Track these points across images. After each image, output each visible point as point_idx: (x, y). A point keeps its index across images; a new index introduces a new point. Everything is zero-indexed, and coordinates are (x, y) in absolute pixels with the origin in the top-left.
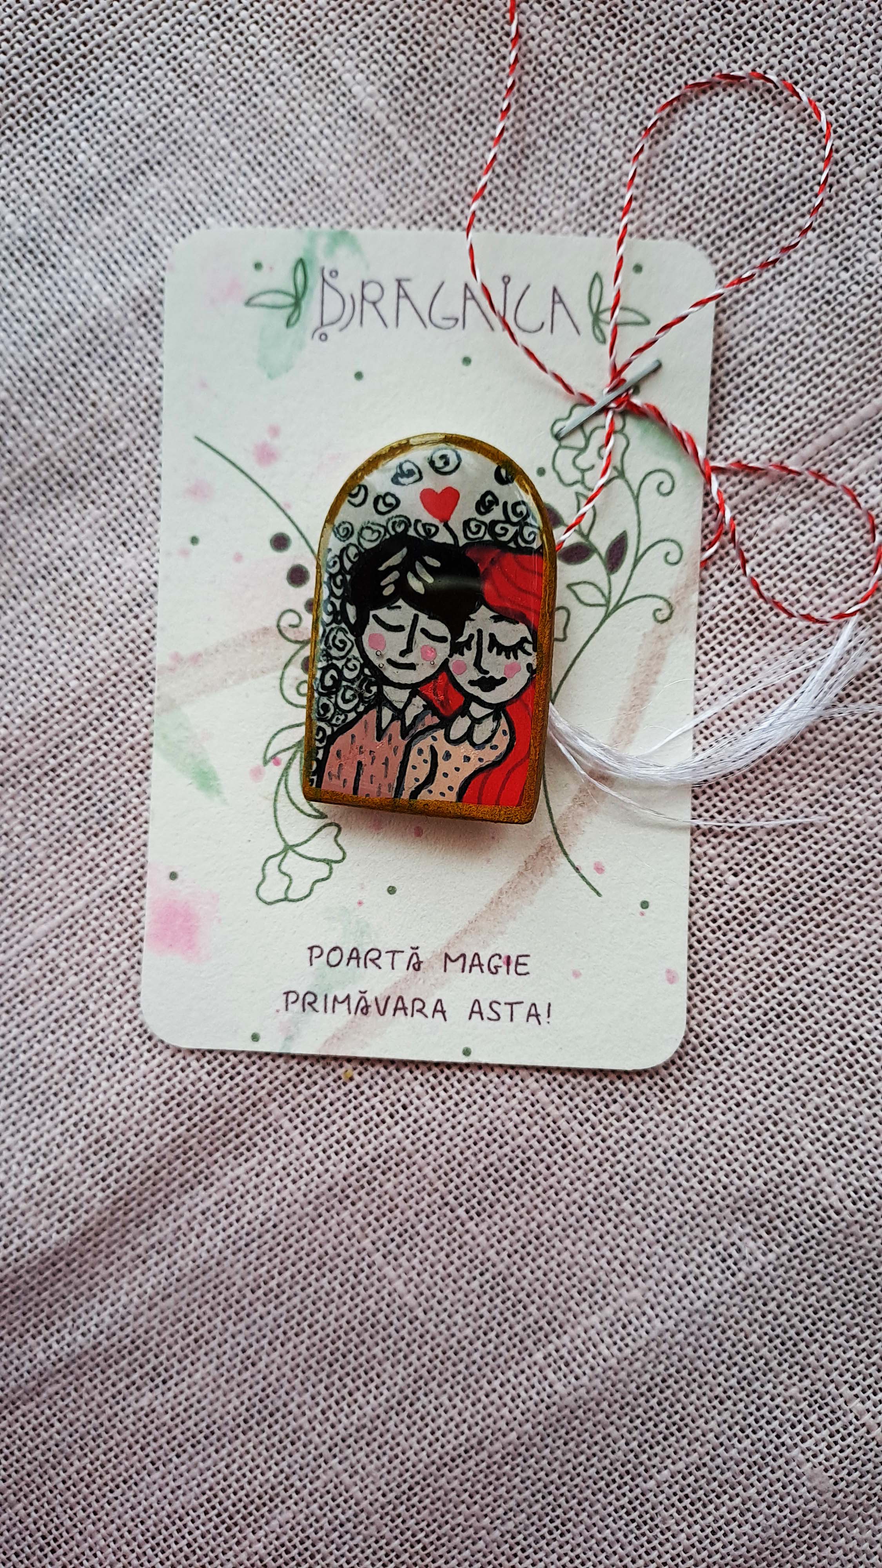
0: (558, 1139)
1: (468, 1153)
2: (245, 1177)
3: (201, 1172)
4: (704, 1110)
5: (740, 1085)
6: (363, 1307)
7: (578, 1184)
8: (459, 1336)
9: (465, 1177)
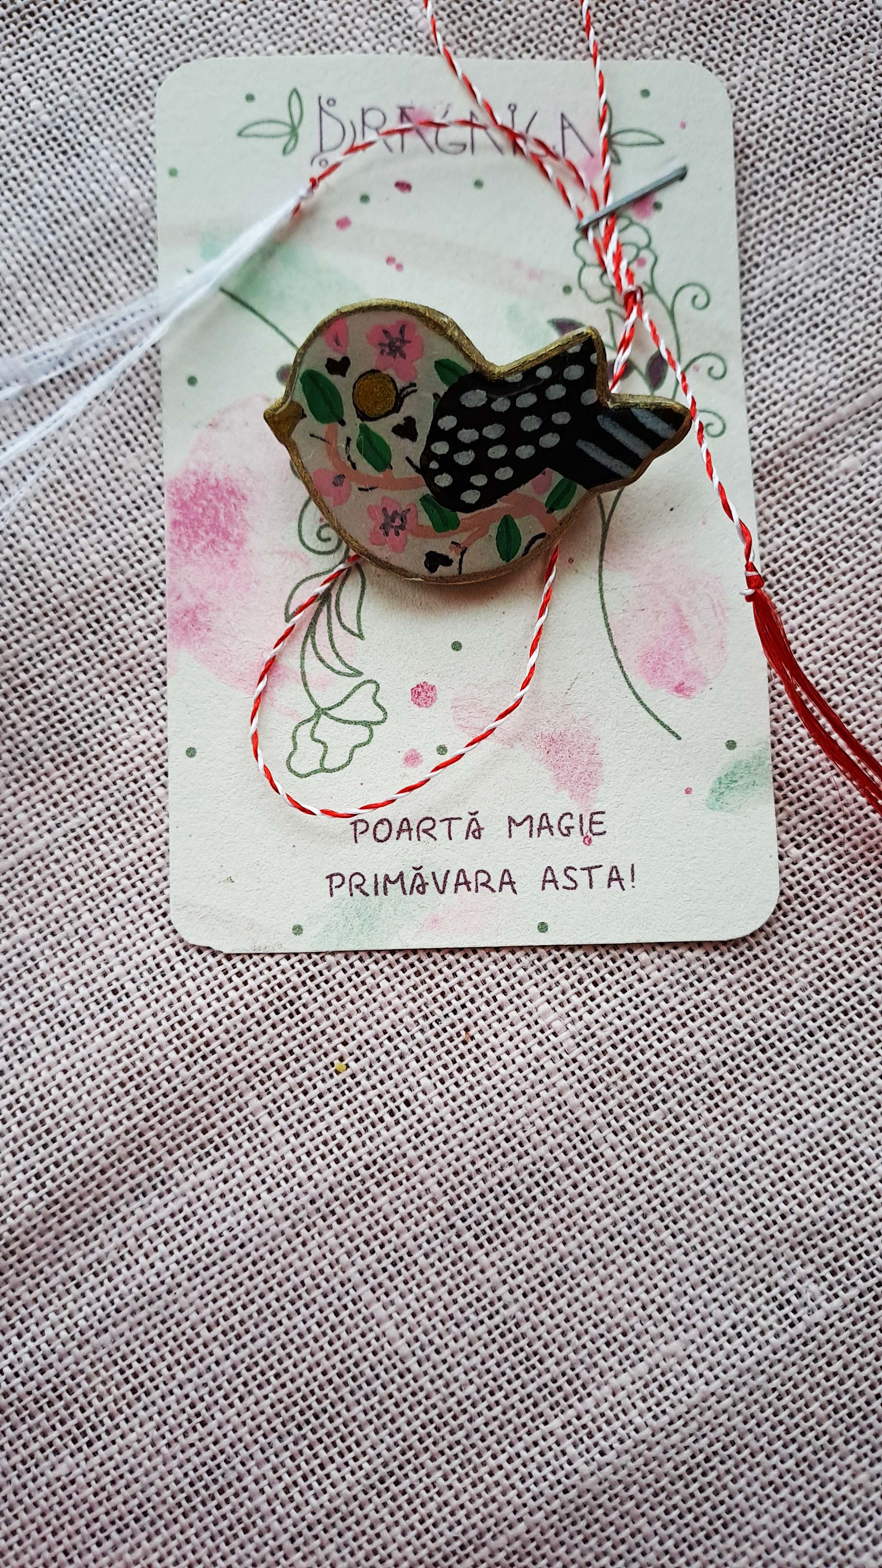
0: (588, 1151)
1: (480, 1163)
2: (209, 1183)
3: (158, 1174)
4: (760, 1122)
5: (801, 1092)
6: (343, 1353)
7: (609, 1207)
8: (461, 1395)
9: (475, 1193)
